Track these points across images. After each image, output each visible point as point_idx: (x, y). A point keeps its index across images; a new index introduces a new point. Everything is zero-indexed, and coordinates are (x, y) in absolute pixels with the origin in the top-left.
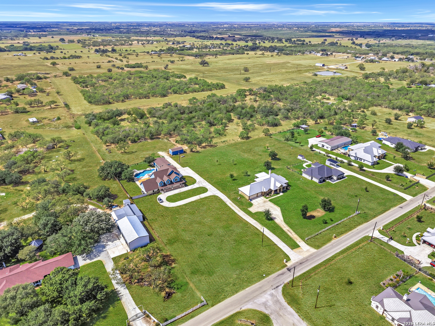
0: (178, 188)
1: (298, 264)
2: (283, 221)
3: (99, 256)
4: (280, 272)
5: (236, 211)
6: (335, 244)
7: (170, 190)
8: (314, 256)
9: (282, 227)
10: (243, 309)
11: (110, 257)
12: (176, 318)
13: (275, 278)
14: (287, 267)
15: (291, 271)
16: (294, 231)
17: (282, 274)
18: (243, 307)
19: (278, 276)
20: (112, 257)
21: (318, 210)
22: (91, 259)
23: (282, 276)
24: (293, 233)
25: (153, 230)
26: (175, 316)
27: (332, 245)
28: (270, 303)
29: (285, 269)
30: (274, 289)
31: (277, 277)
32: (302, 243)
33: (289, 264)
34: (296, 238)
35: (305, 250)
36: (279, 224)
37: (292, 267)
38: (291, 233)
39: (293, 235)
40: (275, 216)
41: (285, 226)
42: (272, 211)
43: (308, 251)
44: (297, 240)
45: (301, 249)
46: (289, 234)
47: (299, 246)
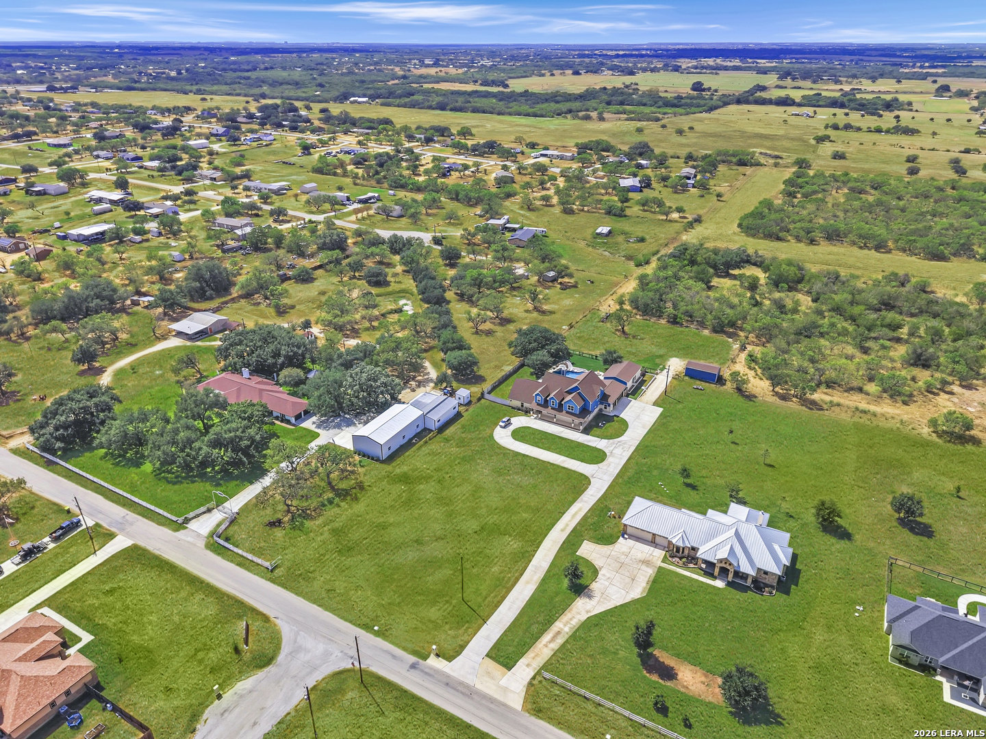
0: (567, 426)
1: (443, 679)
2: (590, 614)
7: (549, 420)
8: (492, 706)
9: (565, 618)
10: (277, 622)
11: (329, 439)
12: (236, 550)
13: (377, 648)
14: (422, 662)
15: (412, 670)
17: (394, 657)
18: (282, 619)
19: (385, 651)
23: (389, 658)
24: (555, 646)
26: (237, 547)
28: (303, 657)
29: (411, 658)
30: (346, 654)
33: (433, 662)
34: (537, 655)
35: (503, 682)
36: (571, 610)
37: (426, 670)
38: (552, 640)
39: (546, 646)
40: (600, 594)
41: (572, 622)
42: (618, 584)
43: (505, 690)
44: (533, 658)
45: (504, 675)
46: (547, 637)
47: (509, 669)
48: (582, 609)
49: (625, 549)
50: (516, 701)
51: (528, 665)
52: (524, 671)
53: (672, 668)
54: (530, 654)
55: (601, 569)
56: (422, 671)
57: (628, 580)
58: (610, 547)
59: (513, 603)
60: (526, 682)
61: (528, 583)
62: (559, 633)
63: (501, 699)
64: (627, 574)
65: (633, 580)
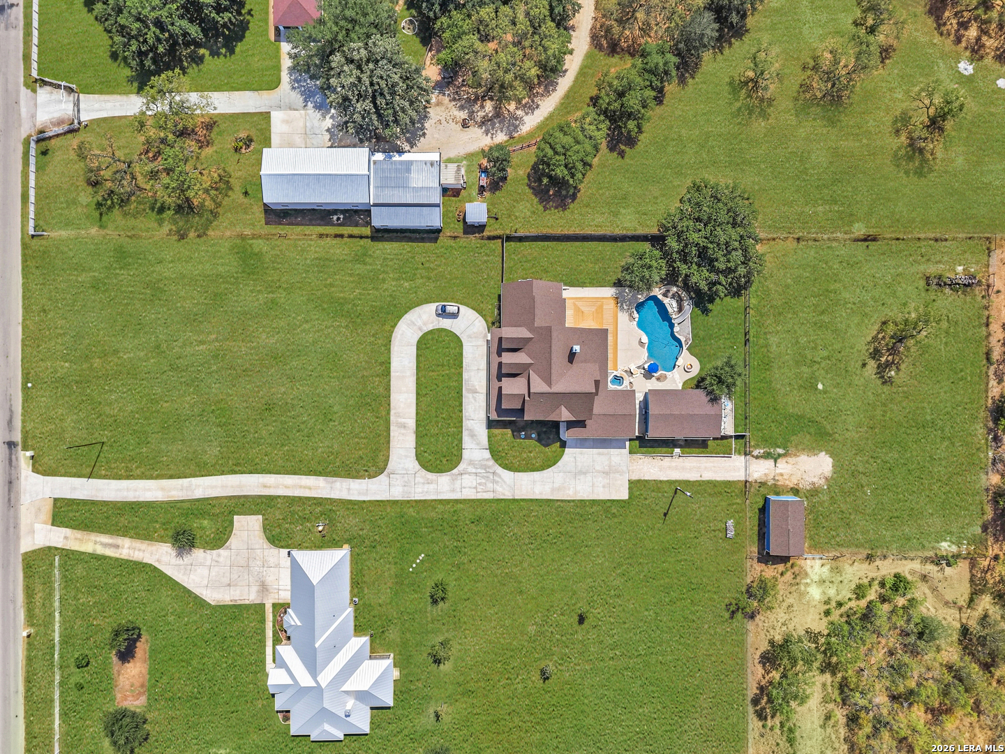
1: (14, 477)
2: (156, 565)
3: (294, 88)
4: (18, 423)
5: (271, 479)
6: (12, 616)
8: (12, 529)
9: (138, 544)
11: (276, 110)
13: (10, 400)
14: (20, 447)
15: (6, 446)
16: (104, 557)
17: (10, 422)
19: (11, 411)
20: (273, 114)
21: (140, 694)
22: (292, 69)
23: (7, 418)
24: (100, 550)
25: (321, 236)
27: (14, 601)
29: (17, 437)
31: (8, 407)
32: (60, 537)
33: (24, 457)
34: (81, 540)
35: (38, 526)
36: (152, 545)
37: (13, 457)
38: (105, 545)
39: (96, 543)
40: (190, 562)
41: (137, 553)
42: (213, 574)
43: (32, 532)
44: (76, 539)
45: (45, 523)
46: (105, 539)
47: (53, 525)
48: (161, 555)
49: (272, 561)
50: (26, 545)
51: (66, 538)
52: (59, 537)
53: (133, 657)
54: (78, 534)
55: (227, 548)
56: (11, 454)
57: (226, 581)
58: (266, 545)
59: (128, 490)
60: (48, 544)
61: (163, 489)
62: (117, 547)
63: (22, 533)
64: (235, 576)
65: (229, 585)
